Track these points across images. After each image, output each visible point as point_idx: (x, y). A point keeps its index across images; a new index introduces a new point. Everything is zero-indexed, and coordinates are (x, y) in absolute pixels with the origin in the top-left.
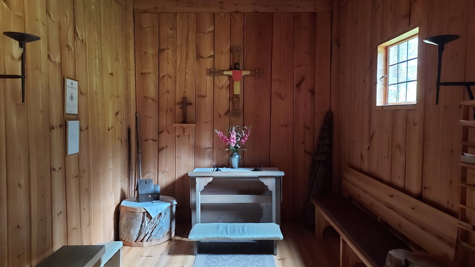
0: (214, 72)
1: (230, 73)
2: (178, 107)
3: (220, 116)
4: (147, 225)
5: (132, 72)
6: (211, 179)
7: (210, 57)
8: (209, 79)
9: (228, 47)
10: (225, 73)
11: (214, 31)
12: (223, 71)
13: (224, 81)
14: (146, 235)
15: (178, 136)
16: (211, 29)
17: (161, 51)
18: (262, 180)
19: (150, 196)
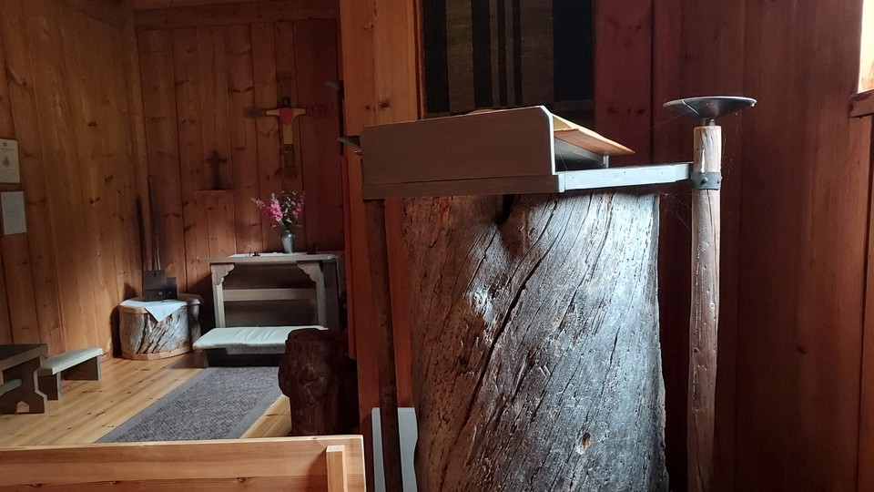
0: (256, 112)
1: (276, 113)
2: (207, 165)
3: (268, 177)
4: (151, 331)
5: (138, 119)
6: (232, 267)
7: (248, 89)
8: (249, 122)
9: (272, 75)
10: (269, 113)
11: (250, 51)
12: (266, 110)
13: (270, 124)
14: (151, 344)
15: (210, 209)
16: (247, 48)
17: (177, 84)
18: (301, 267)
19: (160, 293)
